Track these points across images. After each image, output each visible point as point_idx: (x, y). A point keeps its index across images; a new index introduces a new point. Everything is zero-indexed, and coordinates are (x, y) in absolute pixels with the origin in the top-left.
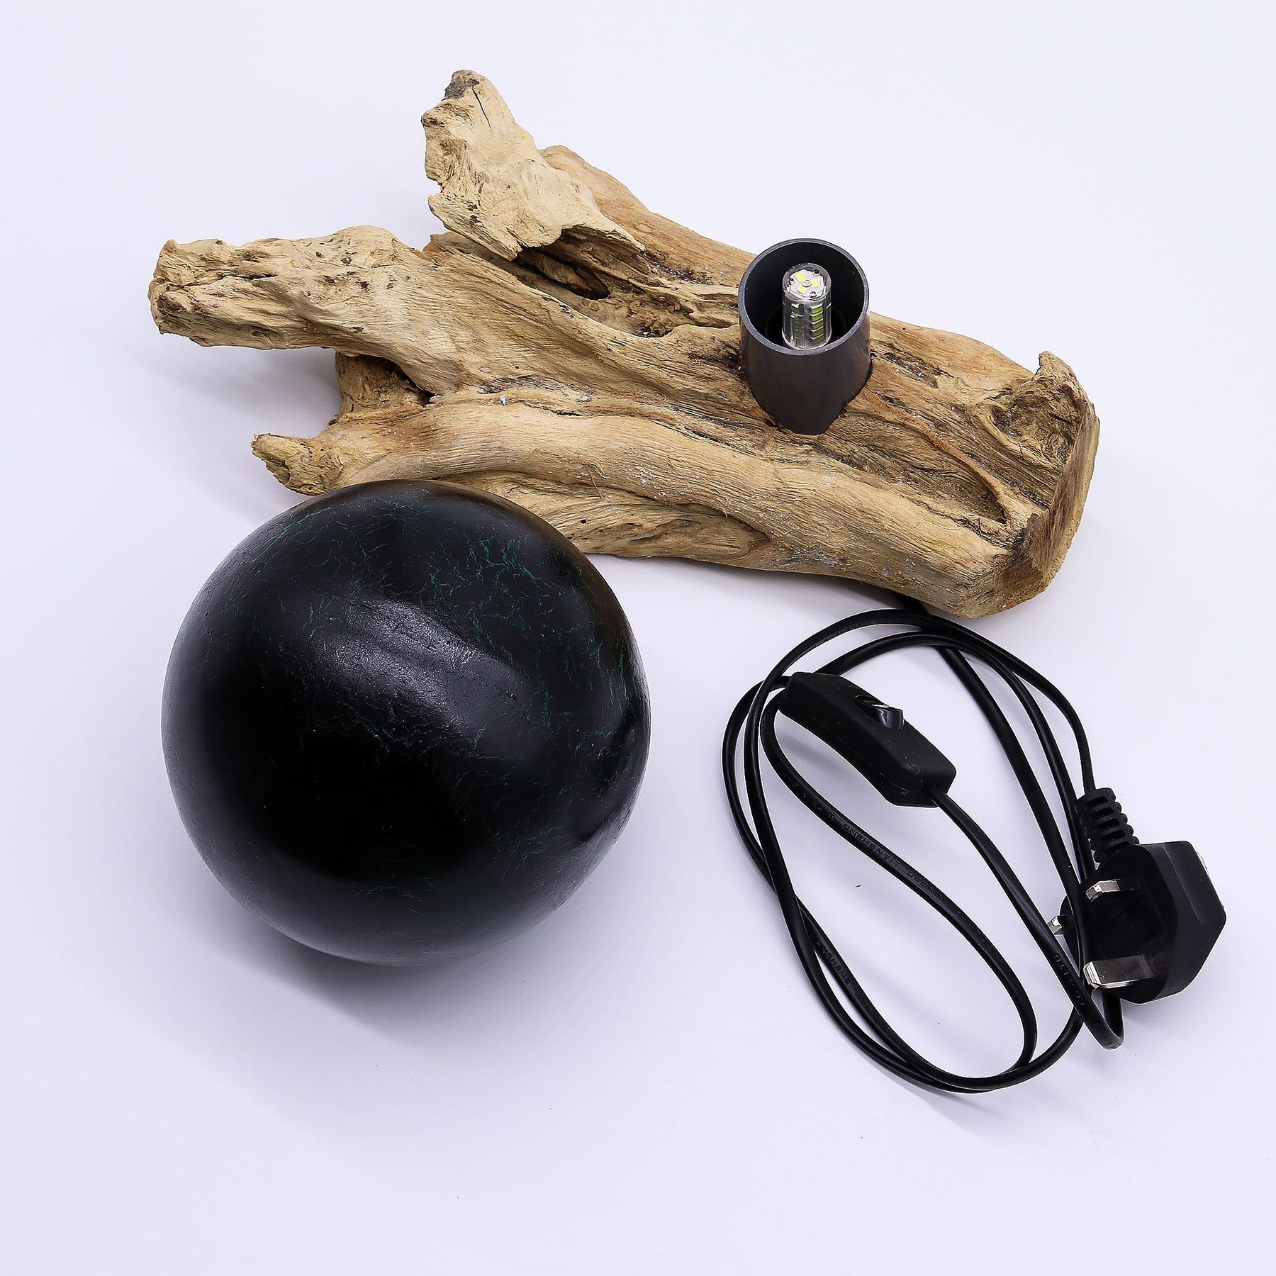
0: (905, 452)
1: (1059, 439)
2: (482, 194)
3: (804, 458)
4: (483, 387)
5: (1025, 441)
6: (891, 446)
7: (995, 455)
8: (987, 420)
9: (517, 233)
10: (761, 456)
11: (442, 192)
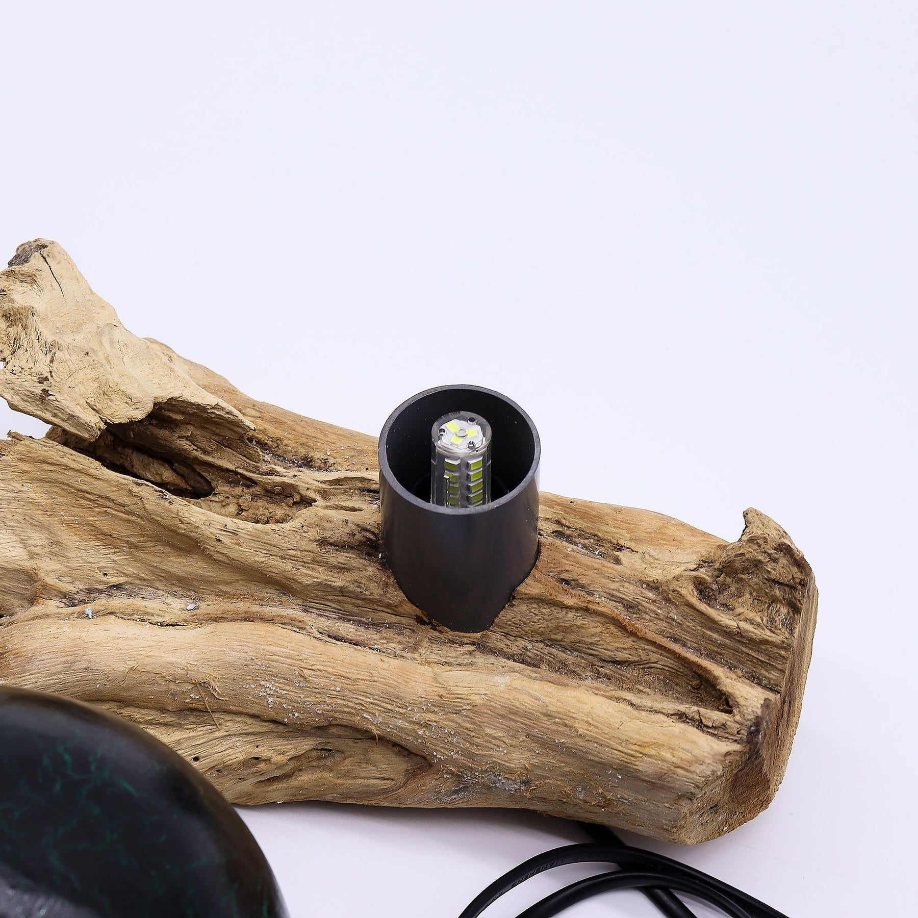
0: (591, 643)
1: (782, 609)
2: (55, 364)
3: (467, 659)
4: (64, 600)
5: (740, 615)
6: (572, 637)
7: (703, 636)
8: (690, 593)
9: (99, 406)
10: (415, 659)
11: (5, 367)
